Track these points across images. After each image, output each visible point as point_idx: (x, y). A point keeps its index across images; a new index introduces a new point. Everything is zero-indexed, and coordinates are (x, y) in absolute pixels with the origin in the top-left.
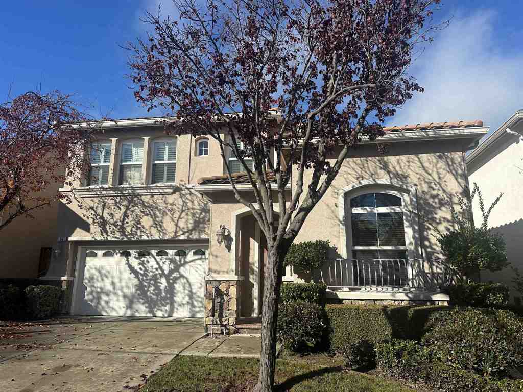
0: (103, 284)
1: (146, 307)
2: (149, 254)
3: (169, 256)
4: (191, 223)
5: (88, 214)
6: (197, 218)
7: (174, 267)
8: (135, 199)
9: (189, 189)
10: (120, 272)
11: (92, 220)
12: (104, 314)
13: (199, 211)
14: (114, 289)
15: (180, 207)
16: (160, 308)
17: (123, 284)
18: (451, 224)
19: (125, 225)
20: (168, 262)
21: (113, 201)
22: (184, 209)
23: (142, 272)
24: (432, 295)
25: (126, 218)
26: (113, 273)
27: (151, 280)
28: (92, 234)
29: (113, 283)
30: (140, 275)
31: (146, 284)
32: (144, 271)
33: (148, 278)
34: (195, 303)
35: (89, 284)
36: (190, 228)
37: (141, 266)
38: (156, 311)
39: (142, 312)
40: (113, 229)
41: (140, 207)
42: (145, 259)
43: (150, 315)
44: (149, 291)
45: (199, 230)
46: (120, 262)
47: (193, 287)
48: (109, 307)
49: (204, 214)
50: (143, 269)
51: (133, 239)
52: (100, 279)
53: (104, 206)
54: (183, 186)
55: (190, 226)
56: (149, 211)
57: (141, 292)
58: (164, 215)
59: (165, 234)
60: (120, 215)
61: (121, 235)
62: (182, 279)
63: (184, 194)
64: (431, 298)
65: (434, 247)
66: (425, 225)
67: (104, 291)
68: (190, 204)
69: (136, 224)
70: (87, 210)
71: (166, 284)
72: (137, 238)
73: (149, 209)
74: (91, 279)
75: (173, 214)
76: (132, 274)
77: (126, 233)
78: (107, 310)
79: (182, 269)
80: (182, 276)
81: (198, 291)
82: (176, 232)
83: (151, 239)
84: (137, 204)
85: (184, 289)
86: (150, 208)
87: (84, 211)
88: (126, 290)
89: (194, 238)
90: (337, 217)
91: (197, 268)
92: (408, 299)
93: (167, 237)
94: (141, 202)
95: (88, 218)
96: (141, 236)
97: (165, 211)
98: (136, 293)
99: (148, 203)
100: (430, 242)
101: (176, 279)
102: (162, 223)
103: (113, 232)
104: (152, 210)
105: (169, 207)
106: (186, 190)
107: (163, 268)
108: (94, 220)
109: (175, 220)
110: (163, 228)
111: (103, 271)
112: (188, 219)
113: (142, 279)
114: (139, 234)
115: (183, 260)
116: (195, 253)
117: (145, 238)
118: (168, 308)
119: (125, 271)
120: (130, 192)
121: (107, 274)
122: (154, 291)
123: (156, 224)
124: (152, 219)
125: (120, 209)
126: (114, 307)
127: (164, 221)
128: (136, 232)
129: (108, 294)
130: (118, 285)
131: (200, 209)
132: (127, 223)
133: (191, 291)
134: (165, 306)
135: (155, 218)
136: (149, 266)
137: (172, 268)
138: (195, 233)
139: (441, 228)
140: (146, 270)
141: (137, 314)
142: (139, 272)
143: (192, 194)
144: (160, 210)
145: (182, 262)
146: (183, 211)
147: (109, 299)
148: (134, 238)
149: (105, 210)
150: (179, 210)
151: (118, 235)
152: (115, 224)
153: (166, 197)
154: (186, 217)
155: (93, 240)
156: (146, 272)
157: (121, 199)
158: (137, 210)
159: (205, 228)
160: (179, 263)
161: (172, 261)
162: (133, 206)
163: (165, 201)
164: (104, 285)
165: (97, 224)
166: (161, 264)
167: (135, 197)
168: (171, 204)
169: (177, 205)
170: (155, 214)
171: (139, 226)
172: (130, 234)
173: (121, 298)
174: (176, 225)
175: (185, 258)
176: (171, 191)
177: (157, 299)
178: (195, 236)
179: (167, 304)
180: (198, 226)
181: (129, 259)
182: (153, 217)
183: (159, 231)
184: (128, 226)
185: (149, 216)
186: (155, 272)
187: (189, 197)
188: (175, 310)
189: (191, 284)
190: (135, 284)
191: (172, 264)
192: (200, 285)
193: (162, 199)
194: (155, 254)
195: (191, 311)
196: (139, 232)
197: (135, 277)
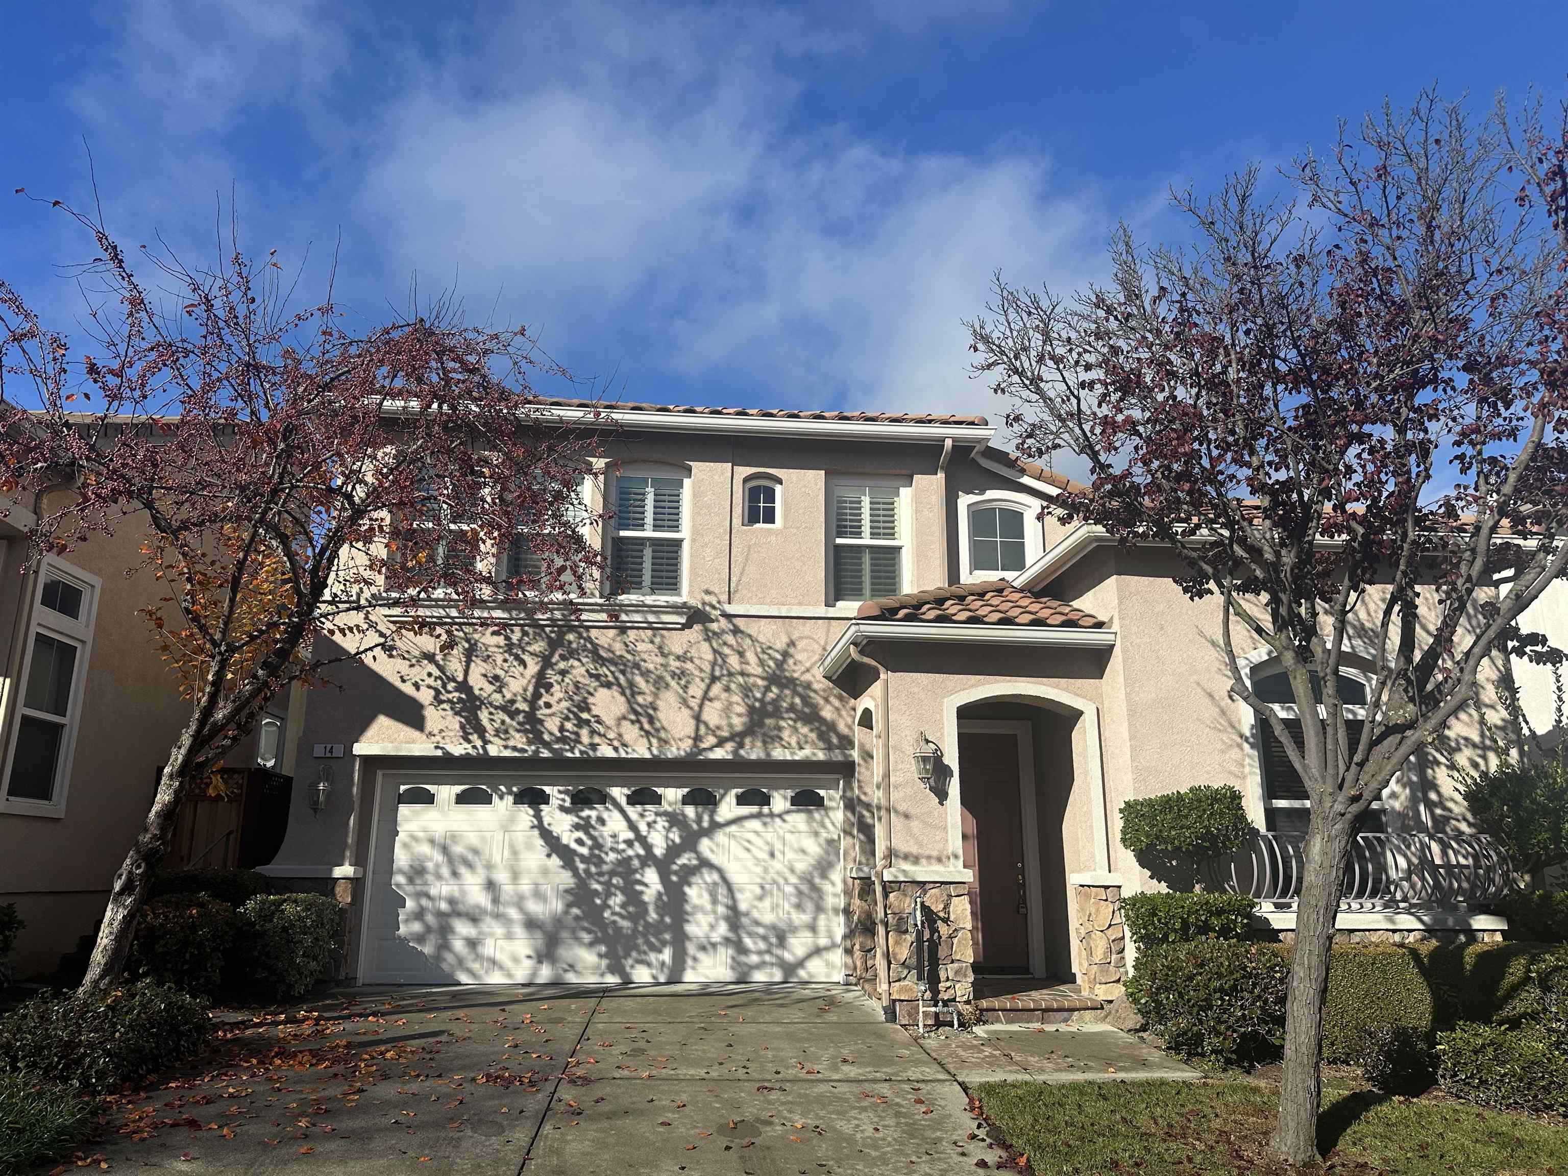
0: (456, 888)
1: (600, 956)
2: (604, 798)
3: (665, 807)
4: (739, 715)
5: (418, 673)
6: (756, 699)
7: (681, 837)
8: (571, 637)
9: (728, 617)
10: (515, 853)
11: (432, 692)
12: (464, 978)
13: (760, 682)
14: (496, 901)
15: (707, 667)
16: (643, 957)
17: (525, 887)
18: (1480, 752)
19: (541, 713)
20: (662, 823)
21: (501, 640)
22: (717, 673)
23: (584, 851)
24: (1470, 917)
25: (542, 691)
26: (491, 855)
27: (612, 873)
28: (431, 734)
29: (491, 886)
30: (577, 859)
31: (598, 887)
32: (591, 848)
33: (605, 868)
34: (748, 942)
35: (409, 888)
36: (739, 728)
37: (580, 834)
38: (632, 967)
39: (586, 968)
40: (503, 722)
41: (584, 660)
42: (593, 814)
43: (612, 980)
44: (609, 907)
45: (765, 735)
46: (512, 820)
47: (739, 896)
48: (478, 957)
49: (775, 690)
50: (589, 842)
51: (569, 755)
52: (445, 871)
53: (470, 654)
54: (714, 607)
55: (738, 723)
56: (612, 673)
57: (583, 912)
58: (658, 689)
59: (663, 742)
60: (525, 682)
61: (530, 742)
62: (705, 871)
63: (717, 630)
64: (1470, 925)
65: (1450, 805)
66: (1428, 754)
67: (461, 908)
68: (734, 661)
69: (575, 710)
70: (414, 661)
71: (660, 887)
72: (581, 752)
73: (613, 669)
74: (417, 872)
75: (686, 687)
76: (554, 856)
77: (546, 737)
78: (475, 966)
79: (705, 845)
80: (705, 863)
81: (756, 907)
82: (697, 738)
83: (623, 755)
84: (577, 650)
85: (715, 901)
86: (616, 664)
87: (402, 666)
88: (535, 908)
89: (753, 757)
90: (1233, 727)
91: (749, 842)
92: (1422, 927)
93: (673, 752)
94: (589, 646)
95: (417, 686)
96: (594, 746)
97: (660, 678)
98: (566, 913)
99: (610, 650)
100: (1439, 794)
101: (688, 873)
102: (655, 709)
103: (502, 732)
104: (623, 672)
105: (674, 664)
106: (720, 618)
107: (650, 840)
108: (437, 692)
109: (694, 703)
110: (658, 725)
111: (458, 849)
112: (731, 704)
113: (587, 871)
114: (585, 739)
115: (706, 818)
116: (742, 800)
117: (606, 751)
118: (666, 955)
119: (530, 847)
120: (558, 615)
121: (470, 856)
122: (623, 906)
123: (636, 713)
124: (623, 699)
125: (523, 663)
126: (499, 956)
127: (660, 704)
128: (577, 734)
129: (474, 918)
130: (507, 890)
131: (765, 675)
132: (548, 705)
133: (733, 907)
134: (660, 951)
135: (633, 694)
136: (605, 834)
137: (677, 840)
138: (752, 742)
139: (1462, 759)
140: (597, 845)
141: (571, 978)
142: (574, 852)
143: (742, 632)
144: (646, 674)
145: (705, 824)
146: (714, 679)
147: (480, 933)
148: (572, 751)
149: (473, 665)
150: (703, 675)
151: (519, 740)
152: (508, 708)
153: (663, 636)
154: (724, 695)
155: (439, 753)
156: (597, 852)
157: (525, 634)
158: (579, 670)
159: (780, 729)
160: (695, 826)
161: (675, 820)
162: (563, 658)
163: (660, 648)
164: (463, 892)
165: (445, 706)
166: (643, 828)
167: (569, 631)
168: (678, 658)
169: (696, 661)
170: (632, 684)
171: (585, 716)
172: (558, 740)
173: (519, 931)
174: (698, 718)
175: (712, 813)
176: (683, 620)
177: (635, 930)
178: (753, 752)
179: (664, 943)
180: (761, 724)
181: (543, 814)
182: (628, 692)
183: (648, 733)
184: (553, 714)
185: (615, 687)
186: (624, 851)
187: (730, 639)
188: (690, 962)
189: (735, 887)
190: (561, 888)
191: (674, 829)
192: (758, 891)
193: (652, 642)
194: (623, 801)
195: (736, 964)
196: (584, 733)
197: (563, 867)
